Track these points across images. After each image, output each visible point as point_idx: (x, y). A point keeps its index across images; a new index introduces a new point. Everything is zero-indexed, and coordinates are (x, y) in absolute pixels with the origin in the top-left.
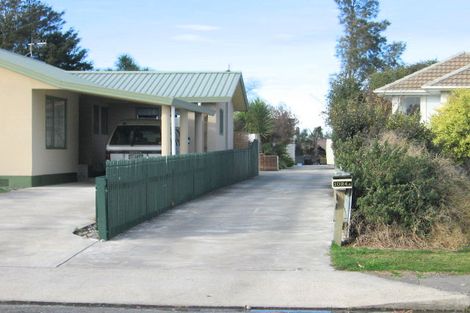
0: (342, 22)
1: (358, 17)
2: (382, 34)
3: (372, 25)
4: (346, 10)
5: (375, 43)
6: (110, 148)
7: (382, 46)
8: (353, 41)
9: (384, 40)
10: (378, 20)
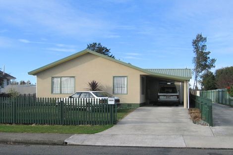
0: (194, 52)
1: (200, 50)
2: (208, 56)
3: (205, 53)
4: (196, 48)
5: (206, 59)
6: (159, 94)
7: (208, 60)
8: (198, 58)
9: (209, 58)
10: (207, 51)
